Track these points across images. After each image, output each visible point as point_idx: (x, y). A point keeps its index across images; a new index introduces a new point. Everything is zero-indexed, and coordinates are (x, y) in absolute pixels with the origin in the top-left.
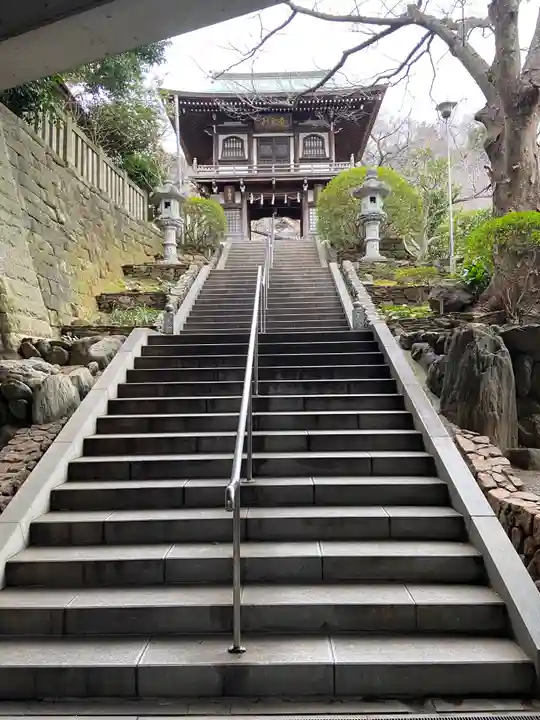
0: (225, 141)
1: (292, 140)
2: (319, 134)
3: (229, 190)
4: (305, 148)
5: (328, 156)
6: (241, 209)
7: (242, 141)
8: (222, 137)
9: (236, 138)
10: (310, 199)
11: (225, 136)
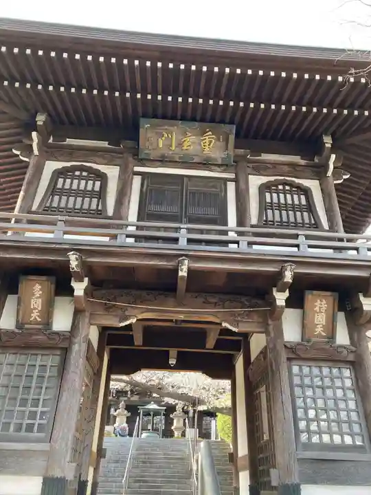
0: (58, 174)
1: (231, 187)
2: (297, 181)
3: (36, 292)
4: (263, 207)
5: (326, 225)
6: (66, 351)
7: (103, 178)
8: (51, 166)
9: (89, 170)
10: (291, 332)
11: (59, 165)
